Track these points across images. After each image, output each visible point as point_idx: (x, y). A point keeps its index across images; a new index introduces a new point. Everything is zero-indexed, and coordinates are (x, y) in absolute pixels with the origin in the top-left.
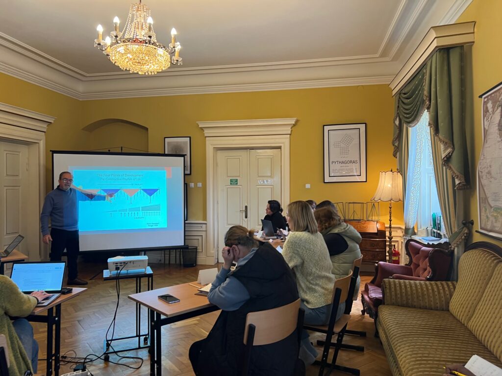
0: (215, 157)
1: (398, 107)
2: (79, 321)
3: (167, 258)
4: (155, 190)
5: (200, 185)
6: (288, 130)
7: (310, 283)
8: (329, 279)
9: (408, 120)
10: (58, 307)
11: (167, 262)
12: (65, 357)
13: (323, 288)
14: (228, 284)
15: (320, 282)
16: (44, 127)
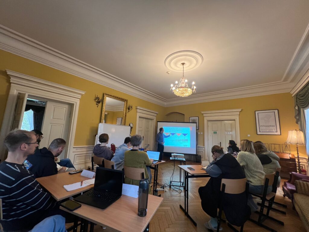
0: (207, 124)
1: (296, 101)
2: (162, 173)
3: (190, 157)
4: (187, 134)
5: (202, 133)
6: (238, 113)
7: (252, 174)
8: (262, 174)
9: (303, 107)
10: (158, 165)
11: (190, 159)
12: (158, 183)
13: (259, 177)
14: (213, 166)
15: (258, 174)
16: (156, 115)
